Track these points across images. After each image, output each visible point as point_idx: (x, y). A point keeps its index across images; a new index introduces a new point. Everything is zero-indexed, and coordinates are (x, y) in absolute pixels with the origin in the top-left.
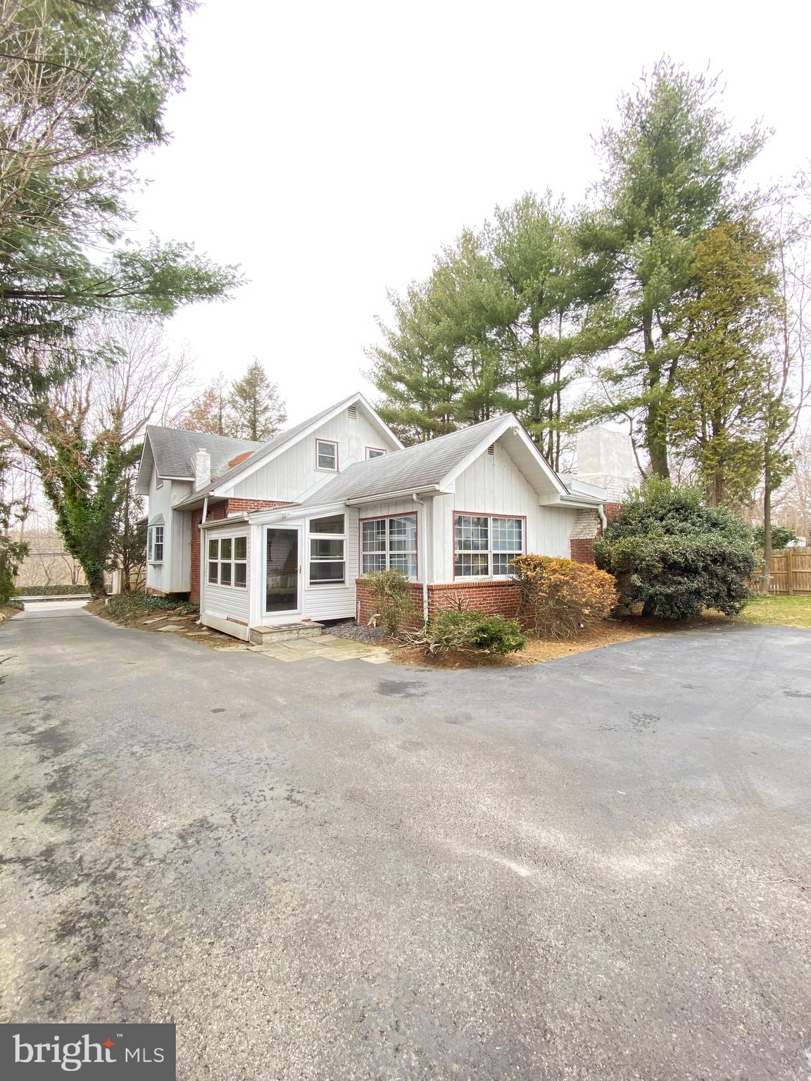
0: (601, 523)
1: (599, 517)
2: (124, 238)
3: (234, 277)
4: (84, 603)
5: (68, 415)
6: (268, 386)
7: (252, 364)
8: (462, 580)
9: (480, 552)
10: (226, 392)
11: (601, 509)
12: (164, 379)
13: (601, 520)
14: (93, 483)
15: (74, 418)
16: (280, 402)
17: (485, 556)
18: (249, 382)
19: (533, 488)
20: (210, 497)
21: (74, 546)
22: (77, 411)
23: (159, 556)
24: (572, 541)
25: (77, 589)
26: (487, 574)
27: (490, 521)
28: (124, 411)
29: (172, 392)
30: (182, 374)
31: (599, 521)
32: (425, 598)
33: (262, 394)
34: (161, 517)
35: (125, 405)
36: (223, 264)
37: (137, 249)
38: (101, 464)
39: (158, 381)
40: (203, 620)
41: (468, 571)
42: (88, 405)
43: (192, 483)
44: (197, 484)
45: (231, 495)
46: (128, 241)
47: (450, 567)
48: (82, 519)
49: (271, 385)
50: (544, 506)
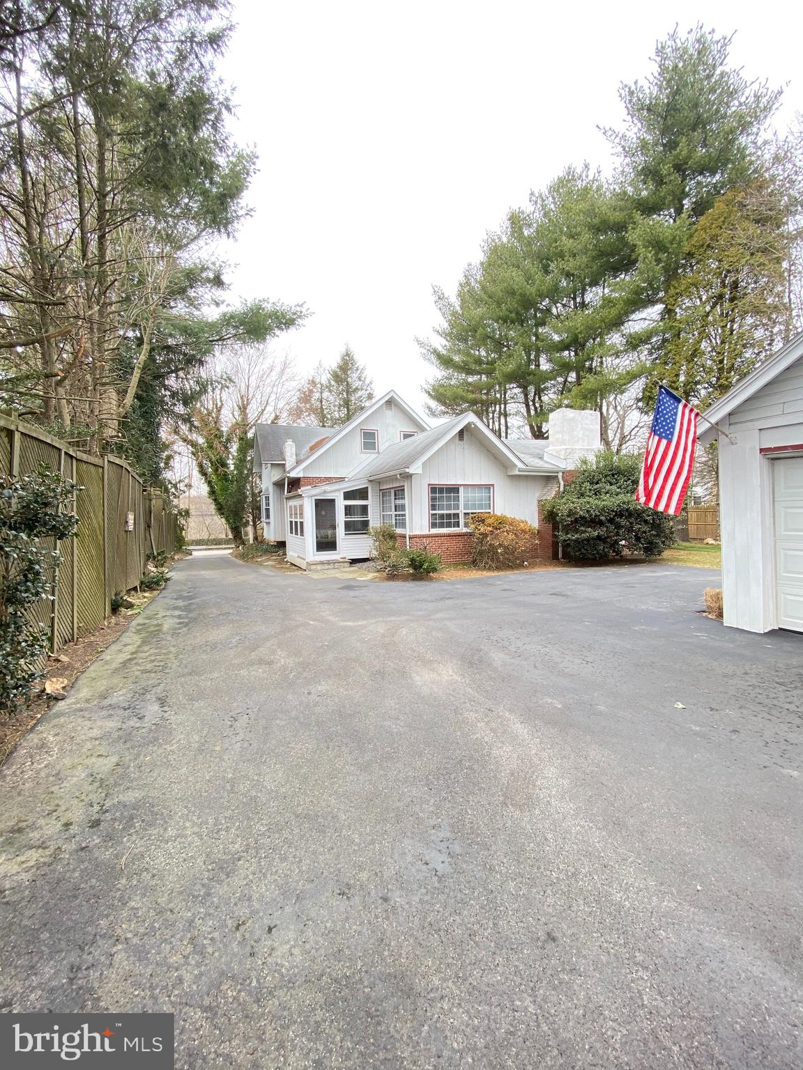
0: (559, 487)
1: (558, 482)
2: (225, 303)
3: (301, 312)
4: (231, 551)
5: (209, 414)
6: (357, 369)
7: (343, 351)
8: (435, 531)
9: (452, 512)
10: (325, 378)
11: (560, 475)
12: (274, 375)
13: (559, 485)
14: (230, 462)
15: (214, 415)
16: (367, 381)
17: (457, 516)
18: (341, 368)
19: (502, 463)
20: (288, 477)
21: (220, 509)
22: (215, 410)
23: (268, 516)
24: (539, 501)
25: (227, 542)
26: (459, 526)
27: (461, 489)
28: (248, 404)
29: (280, 386)
30: (288, 370)
31: (557, 485)
32: (408, 543)
33: (353, 378)
34: (267, 489)
35: (248, 400)
36: (292, 304)
37: (234, 309)
38: (234, 448)
39: (268, 381)
40: (288, 558)
41: (442, 525)
42: (222, 405)
43: (284, 464)
44: (287, 466)
45: (301, 475)
46: (229, 305)
47: (426, 521)
48: (224, 489)
49: (360, 367)
50: (512, 476)
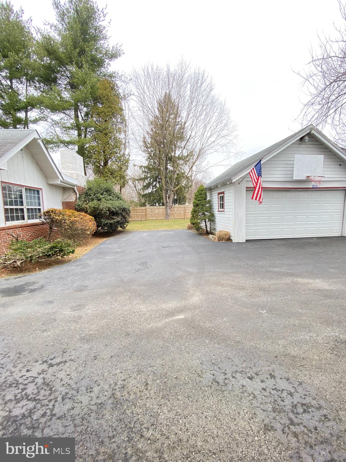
0: (76, 195)
1: (75, 191)
8: (11, 224)
9: (18, 207)
11: (76, 188)
13: (76, 193)
17: (22, 210)
19: (44, 174)
24: (63, 202)
26: (24, 219)
27: (23, 190)
31: (75, 194)
41: (12, 218)
47: (2, 216)
50: (49, 184)
